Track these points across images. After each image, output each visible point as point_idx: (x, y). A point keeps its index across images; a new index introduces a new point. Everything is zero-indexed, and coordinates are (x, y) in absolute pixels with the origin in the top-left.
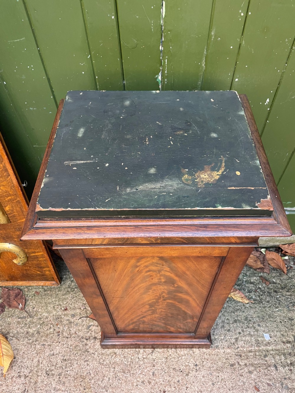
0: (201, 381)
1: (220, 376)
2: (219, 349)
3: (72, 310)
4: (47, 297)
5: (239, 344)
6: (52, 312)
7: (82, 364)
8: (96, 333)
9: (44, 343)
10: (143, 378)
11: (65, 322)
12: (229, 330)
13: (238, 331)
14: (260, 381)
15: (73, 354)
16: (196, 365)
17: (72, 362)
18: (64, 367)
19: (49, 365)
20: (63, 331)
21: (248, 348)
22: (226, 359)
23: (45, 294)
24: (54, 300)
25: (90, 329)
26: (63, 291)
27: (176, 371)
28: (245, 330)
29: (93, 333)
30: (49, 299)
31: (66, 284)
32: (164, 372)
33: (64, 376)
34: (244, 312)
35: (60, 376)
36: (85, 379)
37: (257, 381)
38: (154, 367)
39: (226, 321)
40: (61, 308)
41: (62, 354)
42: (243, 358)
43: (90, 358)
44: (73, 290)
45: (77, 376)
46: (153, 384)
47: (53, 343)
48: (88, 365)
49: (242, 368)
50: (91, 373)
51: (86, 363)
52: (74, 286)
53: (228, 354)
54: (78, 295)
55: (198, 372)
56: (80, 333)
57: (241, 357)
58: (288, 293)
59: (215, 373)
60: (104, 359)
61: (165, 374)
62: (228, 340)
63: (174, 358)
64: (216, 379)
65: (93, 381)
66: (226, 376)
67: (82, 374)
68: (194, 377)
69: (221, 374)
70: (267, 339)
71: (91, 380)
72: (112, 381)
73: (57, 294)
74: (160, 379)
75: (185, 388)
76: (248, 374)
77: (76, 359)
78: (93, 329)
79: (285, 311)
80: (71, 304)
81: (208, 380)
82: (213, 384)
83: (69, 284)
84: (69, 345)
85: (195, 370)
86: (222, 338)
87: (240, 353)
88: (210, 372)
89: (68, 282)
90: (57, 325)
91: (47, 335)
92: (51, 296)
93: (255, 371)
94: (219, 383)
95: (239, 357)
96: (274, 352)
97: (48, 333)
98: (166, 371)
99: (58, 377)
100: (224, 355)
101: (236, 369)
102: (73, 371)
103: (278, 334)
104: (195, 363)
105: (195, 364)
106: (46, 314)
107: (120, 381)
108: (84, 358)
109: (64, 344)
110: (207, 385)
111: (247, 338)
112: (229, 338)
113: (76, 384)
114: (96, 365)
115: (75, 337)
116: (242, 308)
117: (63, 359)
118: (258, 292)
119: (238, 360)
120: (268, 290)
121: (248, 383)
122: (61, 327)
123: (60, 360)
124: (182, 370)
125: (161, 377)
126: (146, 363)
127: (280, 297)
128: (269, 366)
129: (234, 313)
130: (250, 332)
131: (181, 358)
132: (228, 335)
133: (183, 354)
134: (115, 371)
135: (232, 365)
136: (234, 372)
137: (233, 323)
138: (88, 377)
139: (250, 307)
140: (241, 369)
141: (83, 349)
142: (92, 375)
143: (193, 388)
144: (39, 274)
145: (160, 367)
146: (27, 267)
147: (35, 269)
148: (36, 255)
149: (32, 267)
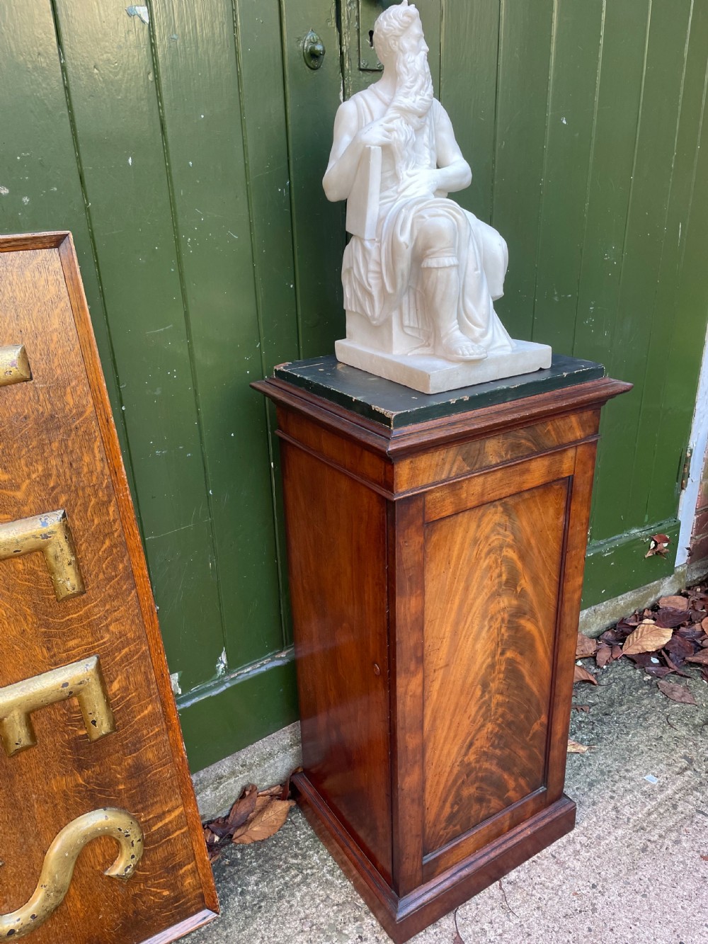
0: (622, 904)
1: (642, 877)
2: (604, 839)
5: (625, 813)
12: (594, 804)
13: (607, 797)
14: (701, 846)
16: (594, 886)
21: (642, 809)
22: (629, 846)
26: (236, 922)
27: (572, 917)
28: (614, 788)
31: (231, 906)
34: (590, 765)
37: (697, 847)
38: (530, 937)
39: (578, 793)
42: (649, 829)
44: (255, 908)
49: (660, 844)
52: (253, 901)
53: (624, 837)
54: (276, 912)
55: (605, 894)
57: (645, 830)
58: (624, 708)
59: (632, 878)
61: (559, 934)
62: (605, 817)
64: (641, 885)
66: (650, 871)
68: (607, 906)
69: (640, 873)
70: (655, 783)
73: (227, 936)
75: (608, 932)
76: (676, 846)
79: (642, 732)
80: (275, 936)
81: (631, 895)
82: (644, 896)
83: (239, 902)
85: (599, 895)
87: (638, 824)
88: (622, 881)
89: (234, 899)
93: (681, 836)
94: (651, 888)
95: (642, 831)
96: (680, 795)
98: (556, 929)
100: (620, 842)
101: (654, 852)
103: (662, 766)
104: (588, 884)
105: (591, 885)
110: (638, 903)
111: (628, 797)
112: (604, 813)
116: (583, 762)
118: (584, 727)
119: (645, 837)
120: (595, 718)
121: (688, 859)
124: (579, 909)
126: (511, 939)
127: (619, 718)
128: (693, 817)
129: (578, 774)
130: (623, 787)
132: (599, 810)
133: (559, 883)
135: (644, 850)
136: (654, 857)
137: (590, 790)
139: (592, 753)
140: (661, 847)
143: (621, 923)
144: (167, 899)
145: (541, 929)
146: (137, 887)
147: (159, 883)
148: (166, 825)
149: (150, 879)
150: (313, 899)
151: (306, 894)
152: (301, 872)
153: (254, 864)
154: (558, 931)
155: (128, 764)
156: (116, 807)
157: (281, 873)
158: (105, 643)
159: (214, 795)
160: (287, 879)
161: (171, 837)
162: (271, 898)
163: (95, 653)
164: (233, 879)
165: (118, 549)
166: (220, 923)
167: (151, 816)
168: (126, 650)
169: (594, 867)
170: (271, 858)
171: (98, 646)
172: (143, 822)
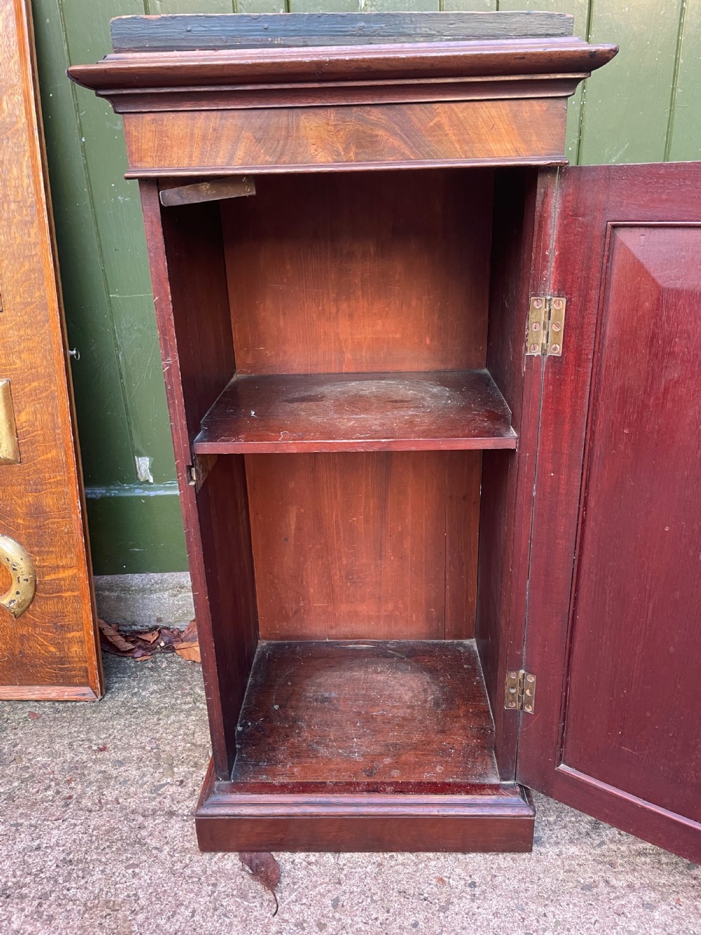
0: (488, 925)
1: (550, 915)
3: (120, 750)
4: (59, 723)
5: (604, 834)
6: (64, 754)
7: (117, 874)
8: (175, 802)
9: (19, 821)
10: (302, 912)
11: (92, 777)
14: (684, 932)
15: (97, 848)
16: (473, 885)
17: (88, 868)
18: (61, 878)
19: (18, 873)
20: (80, 797)
22: (569, 871)
23: (55, 718)
24: (74, 729)
25: (160, 792)
26: (106, 713)
27: (408, 898)
29: (167, 802)
30: (62, 727)
31: (116, 699)
32: (369, 900)
33: (56, 901)
35: (44, 902)
36: (118, 910)
37: (674, 929)
38: (337, 886)
40: (90, 747)
41: (64, 848)
42: (620, 869)
43: (144, 858)
44: (131, 710)
45: (96, 902)
46: (330, 930)
47: (45, 822)
48: (134, 874)
49: (618, 894)
50: (141, 896)
51: (130, 871)
52: (136, 704)
53: (572, 857)
54: (142, 722)
55: (478, 901)
56: (129, 800)
57: (615, 868)
59: (533, 907)
60: (188, 861)
61: (373, 905)
62: (570, 825)
63: (403, 864)
64: (538, 922)
65: (141, 917)
66: (569, 915)
67: (112, 899)
68: (465, 916)
69: (553, 909)
71: (136, 914)
72: (203, 917)
73: (88, 719)
74: (355, 919)
76: (641, 910)
77: (104, 860)
78: (168, 793)
80: (120, 740)
81: (511, 925)
83: (125, 699)
84: (92, 827)
85: (469, 897)
86: (551, 819)
87: (609, 856)
88: (516, 901)
89: (124, 695)
90: (69, 782)
91: (34, 804)
92: (69, 722)
93: (663, 903)
95: (608, 866)
97: (38, 800)
98: (375, 897)
99: (36, 903)
100: (560, 861)
101: (600, 898)
102: (86, 888)
104: (468, 878)
105: (470, 882)
106: (42, 759)
107: (226, 919)
108: (128, 859)
109: (75, 825)
112: (573, 819)
113: (87, 923)
114: (161, 875)
115: (111, 811)
117: (65, 858)
119: (604, 875)
122: (79, 787)
123: (54, 861)
124: (426, 895)
125: (358, 912)
126: (315, 874)
131: (426, 865)
132: (568, 812)
134: (215, 894)
135: (587, 887)
136: (593, 903)
138: (128, 906)
140: (617, 898)
141: (130, 837)
142: (143, 902)
144: (53, 656)
145: (358, 886)
146: (26, 628)
147: (47, 636)
148: (60, 580)
149: (38, 626)
150: (180, 728)
151: (179, 721)
152: (195, 703)
153: (167, 678)
154: (375, 902)
155: (29, 501)
156: (13, 539)
157: (179, 694)
158: (16, 369)
159: (171, 602)
160: (179, 702)
161: (63, 594)
162: (150, 710)
163: (6, 376)
164: (140, 680)
165: (36, 275)
166: (95, 706)
167: (45, 564)
168: (35, 384)
169: (494, 867)
170: (185, 680)
171: (10, 370)
172: (37, 566)
